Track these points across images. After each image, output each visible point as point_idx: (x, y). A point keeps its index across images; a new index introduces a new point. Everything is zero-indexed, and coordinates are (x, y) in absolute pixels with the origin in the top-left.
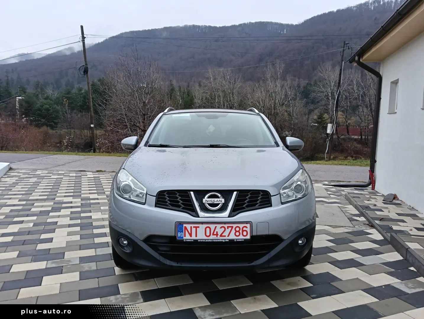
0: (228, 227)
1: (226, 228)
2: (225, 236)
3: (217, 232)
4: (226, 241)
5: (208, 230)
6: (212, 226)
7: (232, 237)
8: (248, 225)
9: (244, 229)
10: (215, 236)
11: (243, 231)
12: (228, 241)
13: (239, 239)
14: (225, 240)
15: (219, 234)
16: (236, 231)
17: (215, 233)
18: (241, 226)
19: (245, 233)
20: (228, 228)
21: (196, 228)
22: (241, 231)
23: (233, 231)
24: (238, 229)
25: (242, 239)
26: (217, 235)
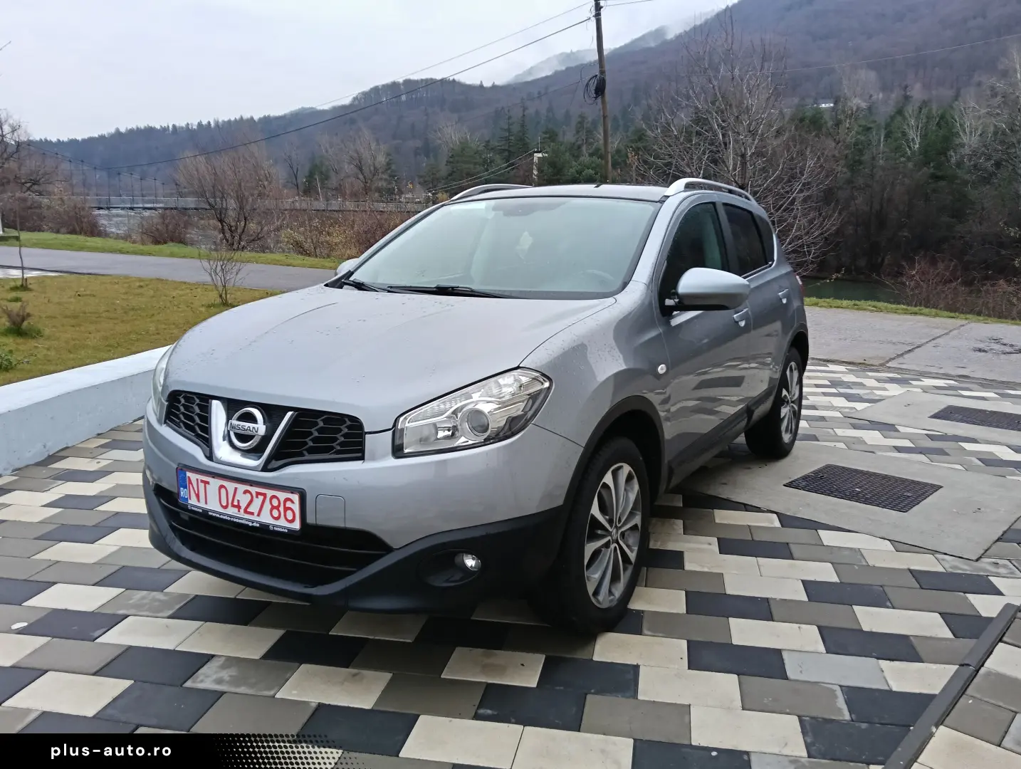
0: (258, 494)
1: (254, 495)
2: (252, 514)
3: (238, 501)
4: (255, 524)
5: (223, 491)
6: (231, 486)
7: (266, 518)
8: (296, 498)
9: (289, 504)
10: (236, 510)
11: (286, 509)
12: (258, 525)
13: (277, 526)
14: (253, 523)
15: (243, 505)
16: (273, 508)
17: (236, 503)
18: (282, 496)
19: (290, 516)
20: (257, 497)
21: (206, 483)
22: (282, 509)
23: (267, 506)
24: (275, 503)
25: (285, 528)
26: (238, 507)
